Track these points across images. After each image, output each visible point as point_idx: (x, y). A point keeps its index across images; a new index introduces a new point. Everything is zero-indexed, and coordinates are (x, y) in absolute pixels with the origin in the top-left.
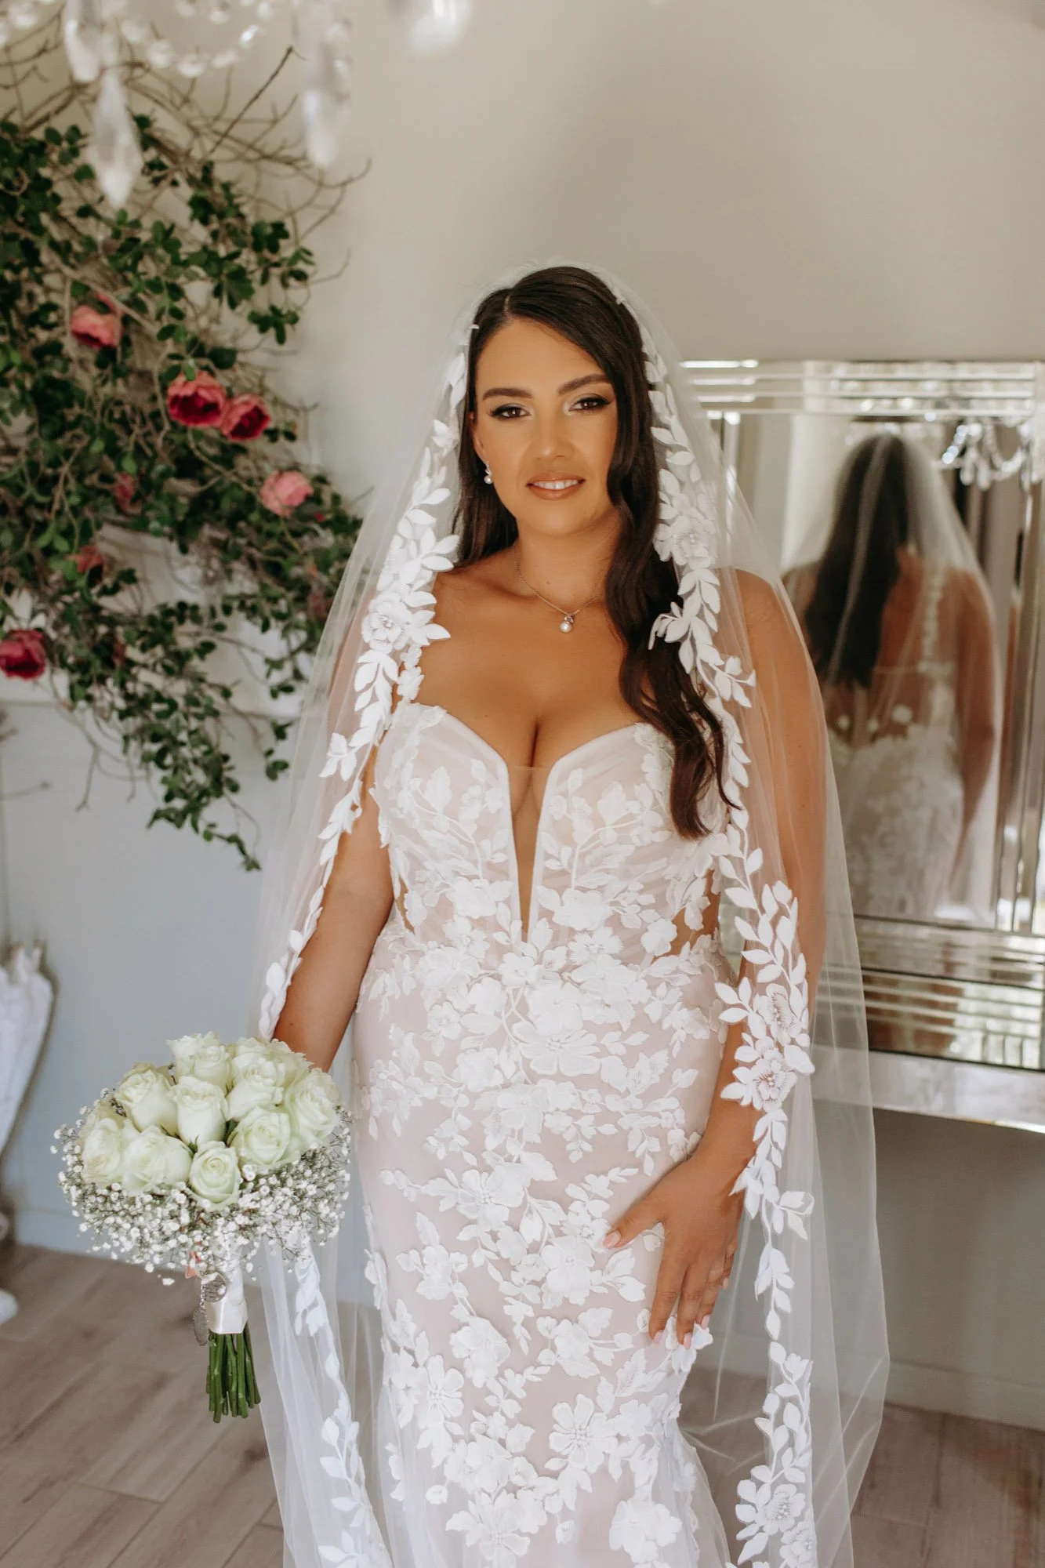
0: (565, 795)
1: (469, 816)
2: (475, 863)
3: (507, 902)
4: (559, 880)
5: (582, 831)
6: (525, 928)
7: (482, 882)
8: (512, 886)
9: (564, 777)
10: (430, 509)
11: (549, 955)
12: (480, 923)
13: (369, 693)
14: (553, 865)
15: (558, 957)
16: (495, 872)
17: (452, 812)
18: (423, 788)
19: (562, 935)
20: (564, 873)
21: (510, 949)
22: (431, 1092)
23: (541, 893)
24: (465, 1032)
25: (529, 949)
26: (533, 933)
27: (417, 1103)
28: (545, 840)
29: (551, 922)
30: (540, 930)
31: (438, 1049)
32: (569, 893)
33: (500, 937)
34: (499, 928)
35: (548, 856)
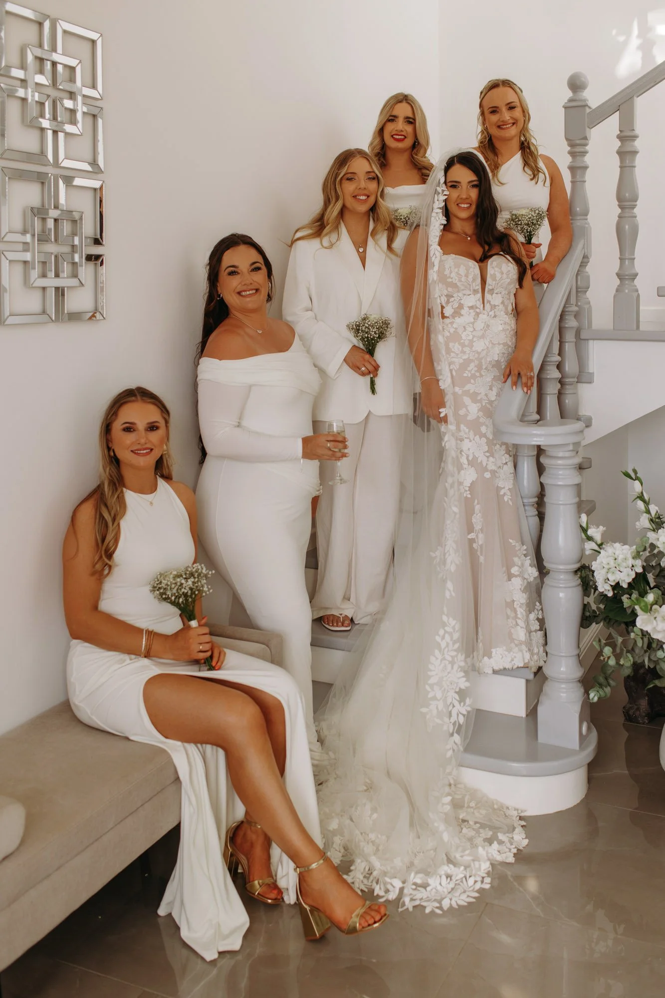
0: (493, 268)
1: (470, 277)
2: (470, 290)
3: (479, 300)
4: (491, 291)
5: (498, 276)
6: (484, 307)
7: (472, 296)
8: (479, 295)
9: (491, 264)
10: (440, 208)
11: (490, 313)
12: (471, 308)
13: (434, 256)
14: (490, 288)
15: (492, 313)
16: (475, 292)
17: (466, 276)
18: (458, 270)
19: (493, 307)
20: (493, 289)
21: (480, 313)
22: (466, 357)
23: (487, 296)
24: (474, 336)
25: (485, 312)
26: (486, 308)
27: (461, 361)
28: (489, 280)
29: (490, 304)
30: (487, 306)
31: (467, 343)
32: (494, 295)
33: (478, 310)
34: (477, 308)
35: (489, 285)
